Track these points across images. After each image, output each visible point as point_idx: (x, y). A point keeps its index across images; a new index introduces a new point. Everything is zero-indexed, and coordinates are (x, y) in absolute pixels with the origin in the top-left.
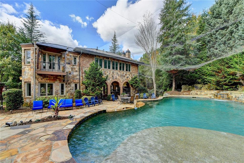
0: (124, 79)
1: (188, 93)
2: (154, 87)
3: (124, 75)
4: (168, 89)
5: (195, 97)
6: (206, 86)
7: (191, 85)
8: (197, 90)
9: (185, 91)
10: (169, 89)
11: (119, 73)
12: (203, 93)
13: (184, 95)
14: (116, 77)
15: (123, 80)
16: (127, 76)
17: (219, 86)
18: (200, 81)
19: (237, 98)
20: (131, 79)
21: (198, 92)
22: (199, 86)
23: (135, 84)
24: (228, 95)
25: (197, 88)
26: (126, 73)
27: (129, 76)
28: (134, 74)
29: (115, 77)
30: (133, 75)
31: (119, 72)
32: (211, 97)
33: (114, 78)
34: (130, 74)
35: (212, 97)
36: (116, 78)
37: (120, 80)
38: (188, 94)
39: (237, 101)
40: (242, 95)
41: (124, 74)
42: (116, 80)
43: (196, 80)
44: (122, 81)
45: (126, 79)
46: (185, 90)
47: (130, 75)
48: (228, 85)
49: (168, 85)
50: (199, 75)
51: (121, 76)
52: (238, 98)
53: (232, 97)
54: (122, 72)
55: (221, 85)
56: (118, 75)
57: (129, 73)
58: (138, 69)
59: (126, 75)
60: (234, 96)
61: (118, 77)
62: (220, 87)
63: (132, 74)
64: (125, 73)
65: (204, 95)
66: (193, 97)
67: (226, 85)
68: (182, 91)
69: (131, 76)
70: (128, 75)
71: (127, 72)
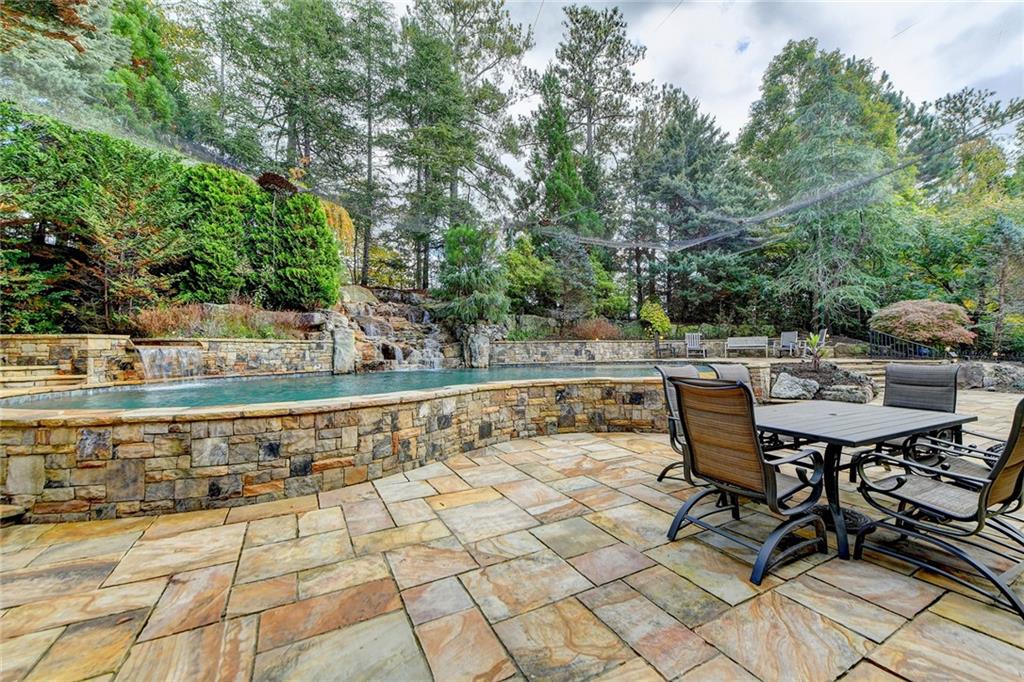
19: (249, 362)
39: (249, 372)
40: (274, 345)
52: (256, 359)
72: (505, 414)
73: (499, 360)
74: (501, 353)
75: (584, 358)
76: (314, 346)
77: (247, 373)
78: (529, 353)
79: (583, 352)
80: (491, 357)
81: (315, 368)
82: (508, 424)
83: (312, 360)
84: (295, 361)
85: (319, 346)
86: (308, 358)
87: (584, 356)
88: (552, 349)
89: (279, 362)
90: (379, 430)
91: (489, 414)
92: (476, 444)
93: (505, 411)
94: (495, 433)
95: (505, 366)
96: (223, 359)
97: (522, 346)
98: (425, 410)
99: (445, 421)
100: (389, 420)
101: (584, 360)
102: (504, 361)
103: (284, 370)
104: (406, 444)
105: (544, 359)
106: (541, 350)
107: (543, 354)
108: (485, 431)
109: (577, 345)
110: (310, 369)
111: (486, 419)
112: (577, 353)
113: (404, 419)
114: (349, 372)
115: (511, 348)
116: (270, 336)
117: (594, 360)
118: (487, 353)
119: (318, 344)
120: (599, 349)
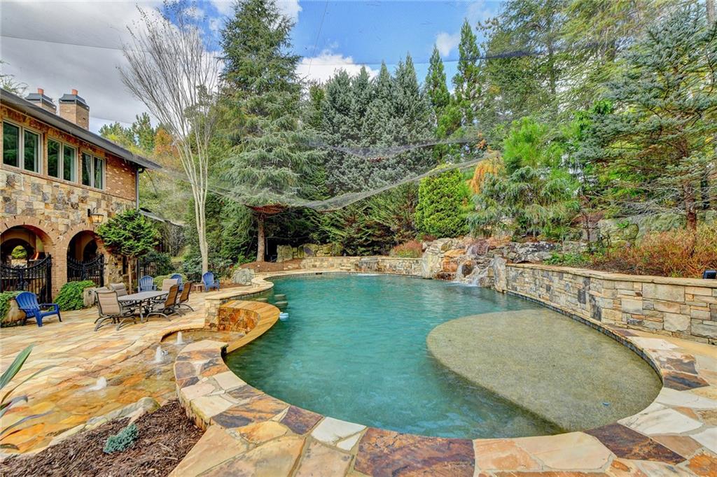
0: (72, 218)
1: (296, 266)
2: (202, 251)
3: (74, 199)
4: (241, 257)
5: (321, 273)
6: (325, 248)
7: (297, 246)
8: (308, 256)
9: (286, 262)
10: (243, 257)
11: (47, 189)
12: (325, 264)
13: (289, 270)
14: (29, 203)
15: (67, 221)
16: (89, 207)
17: (349, 248)
18: (315, 236)
19: (393, 268)
20: (106, 220)
21: (314, 261)
22: (313, 247)
23: (131, 242)
24: (378, 263)
25: (308, 251)
26: (83, 193)
27: (99, 206)
28: (119, 201)
29: (21, 206)
30: (114, 206)
31: (44, 182)
32: (350, 270)
33: (19, 211)
34: (104, 199)
35: (352, 270)
36: (31, 210)
37: (53, 220)
38: (297, 268)
39: (393, 272)
40: (400, 261)
41: (71, 196)
42: (28, 221)
43: (308, 234)
44: (62, 228)
45: (86, 217)
46: (286, 259)
47: (103, 203)
48: (364, 246)
49: (243, 246)
50: (312, 222)
51: (60, 206)
52: (395, 267)
53: (385, 266)
54: (58, 187)
55: (353, 246)
56: (40, 197)
57: (99, 196)
58: (135, 183)
59: (82, 201)
60: (388, 265)
61: (42, 206)
62: (352, 249)
63: (109, 200)
64: (78, 192)
65: (328, 267)
66: (317, 274)
67: (362, 246)
68: (279, 260)
69: (107, 206)
70: (94, 204)
71: (88, 187)
73: (513, 288)
74: (514, 279)
76: (415, 261)
78: (536, 284)
79: (587, 297)
80: (508, 281)
81: (416, 274)
83: (415, 269)
84: (408, 269)
86: (413, 268)
88: (556, 282)
89: (402, 269)
97: (531, 272)
101: (588, 315)
102: (516, 290)
103: (405, 273)
105: (548, 296)
107: (548, 288)
109: (581, 282)
110: (413, 274)
112: (580, 297)
114: (431, 279)
115: (521, 273)
116: (407, 256)
117: (600, 319)
118: (503, 276)
119: (417, 261)
120: (614, 297)
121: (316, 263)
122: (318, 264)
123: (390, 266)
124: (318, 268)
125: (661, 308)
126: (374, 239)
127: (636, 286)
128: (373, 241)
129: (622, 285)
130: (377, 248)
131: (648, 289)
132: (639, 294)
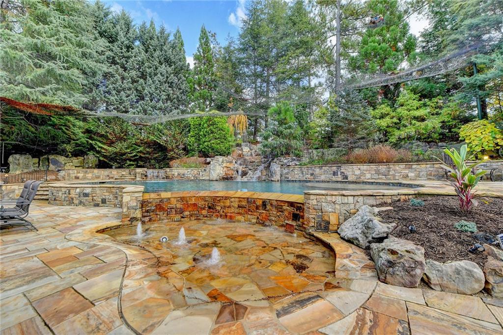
1: (53, 177)
6: (75, 161)
7: (38, 157)
21: (79, 173)
25: (59, 164)
32: (135, 179)
35: (138, 179)
40: (188, 170)
48: (131, 160)
52: (183, 175)
60: (176, 174)
72: (111, 197)
73: (286, 178)
74: (287, 173)
75: (339, 178)
76: (203, 170)
77: (181, 179)
78: (303, 174)
79: (339, 173)
80: (281, 176)
81: (203, 178)
82: (112, 201)
83: (202, 175)
84: (196, 175)
85: (205, 170)
86: (201, 175)
87: (340, 176)
88: (317, 171)
89: (191, 176)
90: (65, 194)
91: (105, 195)
92: (100, 205)
93: (111, 195)
94: (107, 203)
95: (288, 181)
96: (174, 175)
97: (299, 169)
98: (78, 190)
99: (86, 195)
100: (68, 191)
101: (340, 179)
102: (288, 178)
103: (193, 178)
104: (73, 199)
105: (312, 177)
106: (310, 172)
107: (312, 174)
108: (104, 201)
109: (334, 169)
110: (201, 178)
111: (104, 197)
112: (335, 174)
113: (72, 192)
114: (217, 180)
115: (292, 170)
116: (193, 167)
117: (347, 179)
118: (278, 173)
119: (204, 169)
120: (353, 171)
121: (79, 175)
122: (81, 175)
123: (179, 174)
124: (81, 179)
125: (364, 172)
126: (142, 155)
127: (359, 167)
128: (140, 156)
129: (355, 167)
130: (141, 163)
131: (362, 167)
132: (359, 169)
